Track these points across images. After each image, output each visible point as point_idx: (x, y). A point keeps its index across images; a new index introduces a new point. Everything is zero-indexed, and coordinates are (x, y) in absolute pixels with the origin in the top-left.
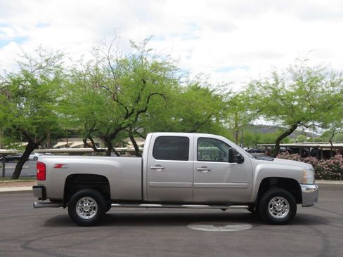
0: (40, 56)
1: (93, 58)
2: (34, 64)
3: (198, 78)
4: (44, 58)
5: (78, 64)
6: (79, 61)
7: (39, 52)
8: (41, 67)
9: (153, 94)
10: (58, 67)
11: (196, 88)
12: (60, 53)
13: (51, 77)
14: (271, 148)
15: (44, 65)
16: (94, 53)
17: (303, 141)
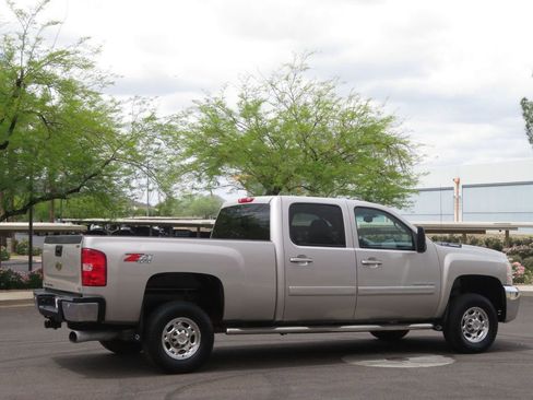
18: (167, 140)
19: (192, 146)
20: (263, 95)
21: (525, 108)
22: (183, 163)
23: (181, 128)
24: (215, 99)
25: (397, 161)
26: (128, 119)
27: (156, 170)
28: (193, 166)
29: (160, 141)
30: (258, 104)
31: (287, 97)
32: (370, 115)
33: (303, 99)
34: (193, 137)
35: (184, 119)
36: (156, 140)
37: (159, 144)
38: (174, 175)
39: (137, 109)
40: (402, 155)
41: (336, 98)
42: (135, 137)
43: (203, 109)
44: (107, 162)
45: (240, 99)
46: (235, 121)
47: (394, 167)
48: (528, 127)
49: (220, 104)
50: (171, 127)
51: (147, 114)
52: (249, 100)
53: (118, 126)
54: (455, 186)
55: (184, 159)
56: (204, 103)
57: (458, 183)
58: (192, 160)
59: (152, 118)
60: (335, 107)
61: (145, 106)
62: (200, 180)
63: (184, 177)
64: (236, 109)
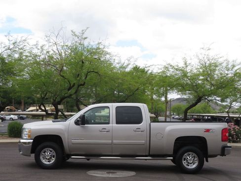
0: (9, 40)
1: (45, 43)
2: (4, 46)
3: (129, 60)
4: (12, 42)
5: (34, 47)
6: (35, 45)
7: (7, 37)
8: (9, 49)
9: (90, 72)
10: (21, 49)
11: (136, 69)
12: (24, 38)
13: (17, 56)
14: (196, 117)
15: (12, 47)
16: (46, 39)
17: (223, 112)
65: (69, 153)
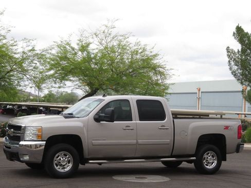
18: (40, 61)
19: (52, 65)
20: (91, 40)
21: (228, 52)
22: (47, 74)
23: (48, 56)
24: (66, 41)
25: (159, 77)
26: (20, 50)
27: (34, 77)
28: (52, 76)
29: (36, 62)
30: (88, 45)
31: (103, 42)
32: (147, 53)
33: (112, 43)
34: (53, 61)
35: (50, 51)
36: (35, 62)
37: (36, 64)
38: (43, 80)
39: (25, 45)
40: (161, 74)
41: (129, 44)
42: (24, 59)
43: (59, 46)
44: (8, 72)
45: (78, 42)
46: (76, 54)
47: (158, 80)
48: (229, 62)
49: (68, 44)
50: (42, 55)
51: (30, 48)
52: (83, 43)
53: (15, 53)
54: (198, 92)
55: (48, 72)
56: (60, 43)
57: (199, 90)
58: (52, 72)
59: (33, 50)
60: (128, 48)
61: (29, 44)
62: (55, 83)
63: (47, 81)
64: (76, 47)
65: (87, 157)
